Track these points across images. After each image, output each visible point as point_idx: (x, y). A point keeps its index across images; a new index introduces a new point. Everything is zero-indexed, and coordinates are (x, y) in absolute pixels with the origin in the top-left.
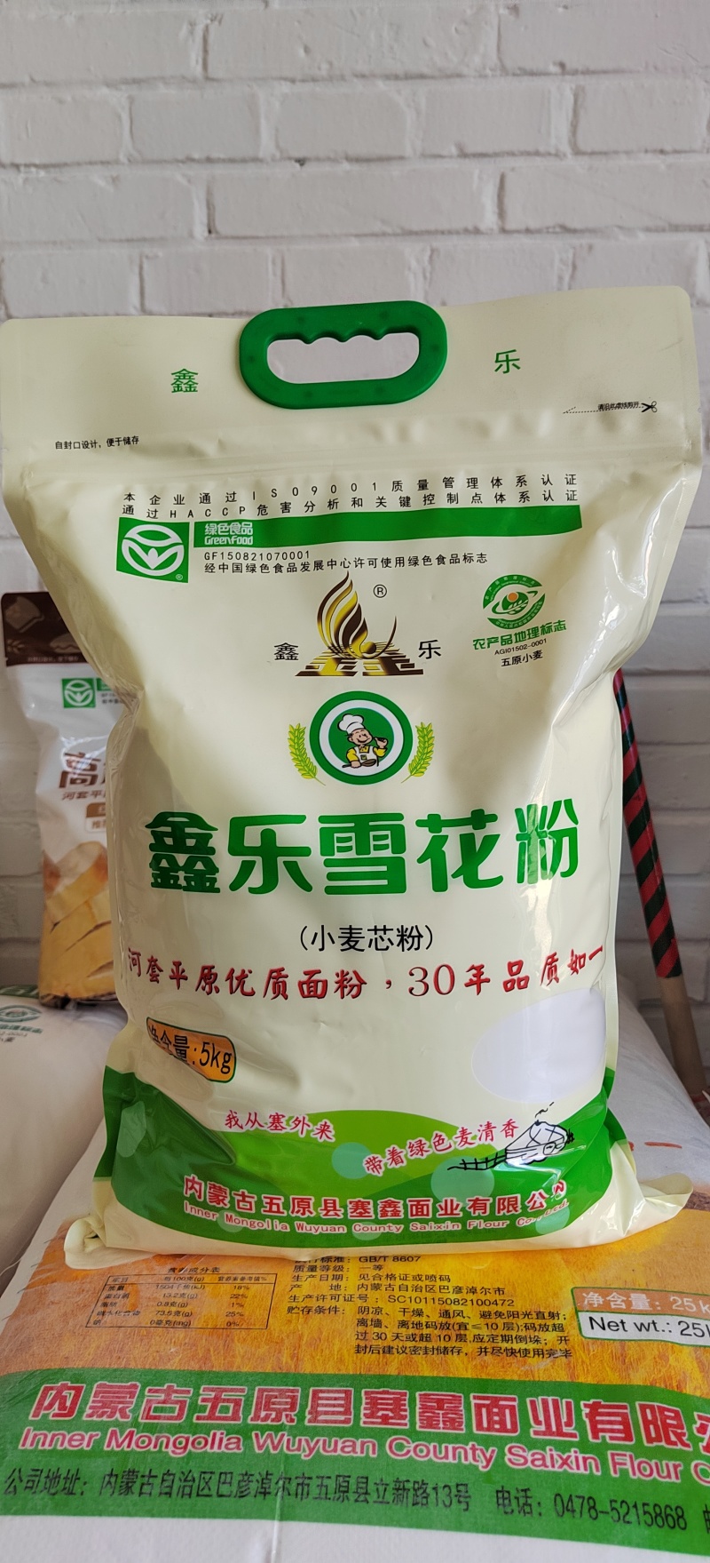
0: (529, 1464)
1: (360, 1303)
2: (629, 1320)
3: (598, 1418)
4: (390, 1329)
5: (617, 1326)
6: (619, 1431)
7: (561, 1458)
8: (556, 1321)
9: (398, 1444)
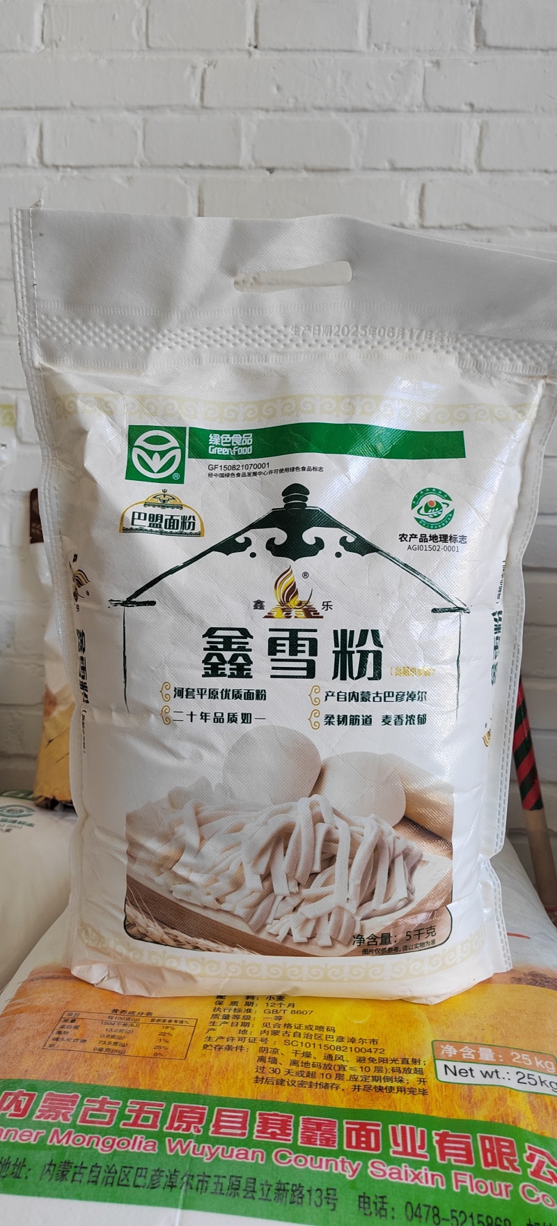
0: (387, 1176)
1: (261, 1044)
2: (476, 1067)
3: (446, 1145)
4: (284, 1065)
5: (467, 1073)
6: (463, 1156)
7: (414, 1173)
8: (417, 1066)
9: (282, 1154)
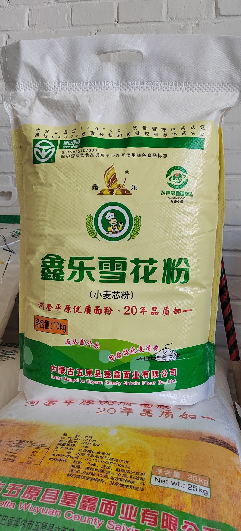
0: (114, 529)
2: (170, 480)
3: (146, 515)
4: (83, 468)
5: (165, 481)
6: (152, 522)
7: (127, 528)
8: (143, 477)
9: (69, 514)
